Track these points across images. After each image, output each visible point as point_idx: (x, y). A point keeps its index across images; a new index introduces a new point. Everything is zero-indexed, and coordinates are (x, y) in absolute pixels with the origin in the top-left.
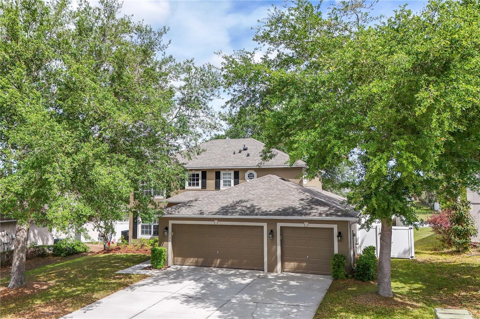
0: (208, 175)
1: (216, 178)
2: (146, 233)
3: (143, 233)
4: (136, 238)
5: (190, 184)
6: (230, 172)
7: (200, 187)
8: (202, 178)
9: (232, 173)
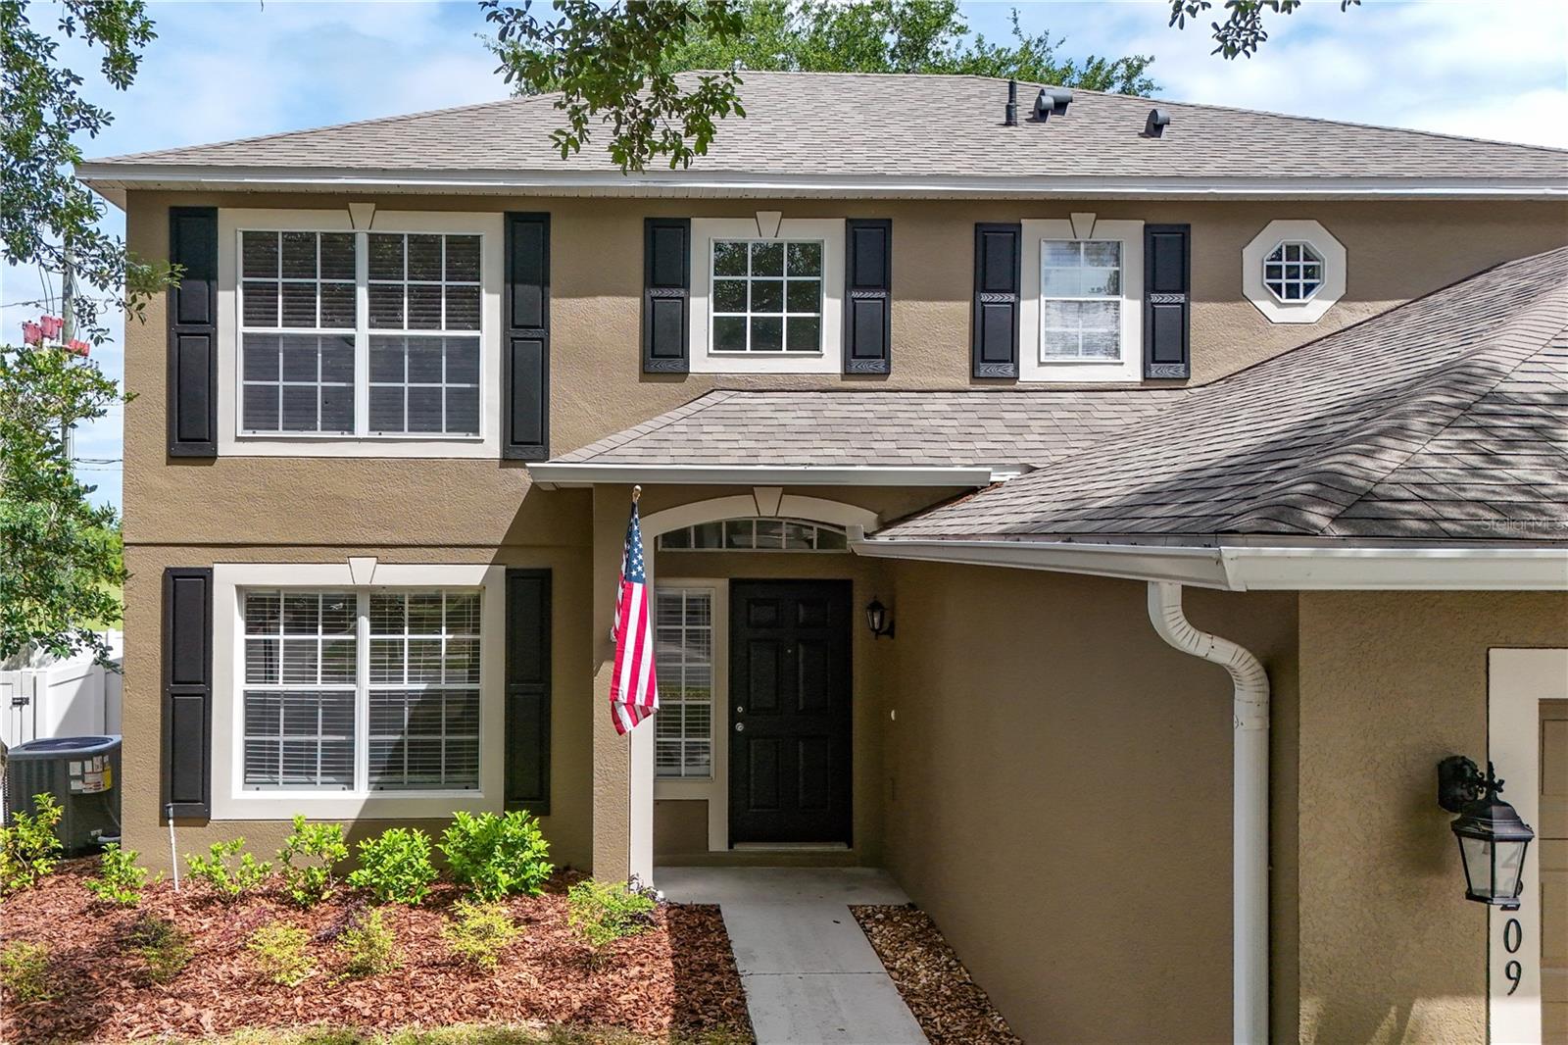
0: (906, 251)
1: (982, 284)
2: (300, 766)
3: (260, 764)
4: (203, 818)
5: (728, 337)
6: (1109, 230)
7: (830, 358)
8: (854, 280)
9: (1130, 235)
